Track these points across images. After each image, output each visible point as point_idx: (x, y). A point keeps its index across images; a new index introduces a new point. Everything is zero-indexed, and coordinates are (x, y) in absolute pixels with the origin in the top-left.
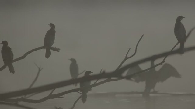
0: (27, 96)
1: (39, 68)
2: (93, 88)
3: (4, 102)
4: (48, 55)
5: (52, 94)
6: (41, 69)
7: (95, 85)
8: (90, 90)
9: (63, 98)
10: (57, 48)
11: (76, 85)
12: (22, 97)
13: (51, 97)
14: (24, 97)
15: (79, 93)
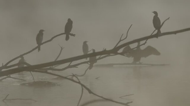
0: (54, 66)
1: (62, 48)
2: (98, 61)
3: (38, 70)
4: (67, 38)
5: (70, 65)
6: (63, 48)
7: (100, 59)
8: (96, 62)
9: (77, 67)
10: (73, 34)
11: (87, 59)
12: (50, 67)
13: (70, 67)
14: (51, 67)
15: (88, 64)
